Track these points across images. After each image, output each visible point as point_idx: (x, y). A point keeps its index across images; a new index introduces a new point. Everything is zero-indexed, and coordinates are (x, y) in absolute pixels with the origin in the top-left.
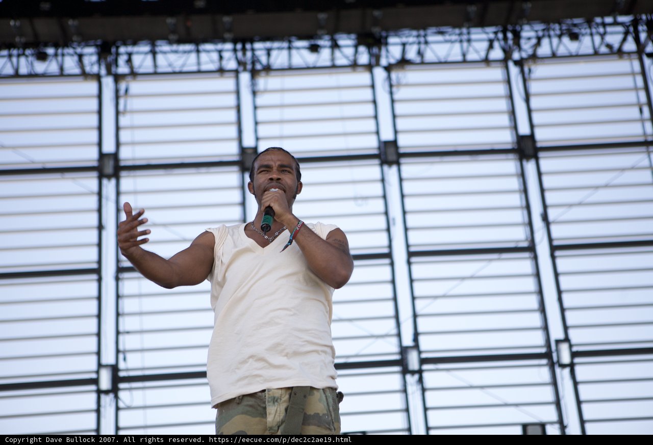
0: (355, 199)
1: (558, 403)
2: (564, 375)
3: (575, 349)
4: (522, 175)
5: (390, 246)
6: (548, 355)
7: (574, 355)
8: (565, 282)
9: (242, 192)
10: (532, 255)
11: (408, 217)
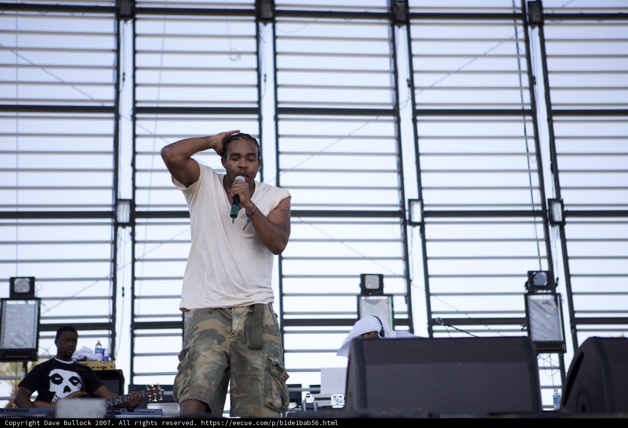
0: (230, 53)
1: (406, 259)
2: (414, 232)
3: (426, 209)
4: (393, 40)
5: (259, 102)
6: (401, 214)
7: (425, 214)
8: (423, 146)
9: (116, 38)
10: (396, 118)
11: (279, 74)
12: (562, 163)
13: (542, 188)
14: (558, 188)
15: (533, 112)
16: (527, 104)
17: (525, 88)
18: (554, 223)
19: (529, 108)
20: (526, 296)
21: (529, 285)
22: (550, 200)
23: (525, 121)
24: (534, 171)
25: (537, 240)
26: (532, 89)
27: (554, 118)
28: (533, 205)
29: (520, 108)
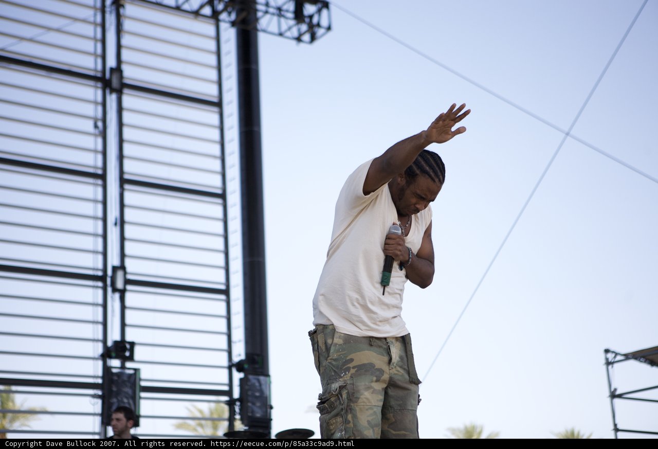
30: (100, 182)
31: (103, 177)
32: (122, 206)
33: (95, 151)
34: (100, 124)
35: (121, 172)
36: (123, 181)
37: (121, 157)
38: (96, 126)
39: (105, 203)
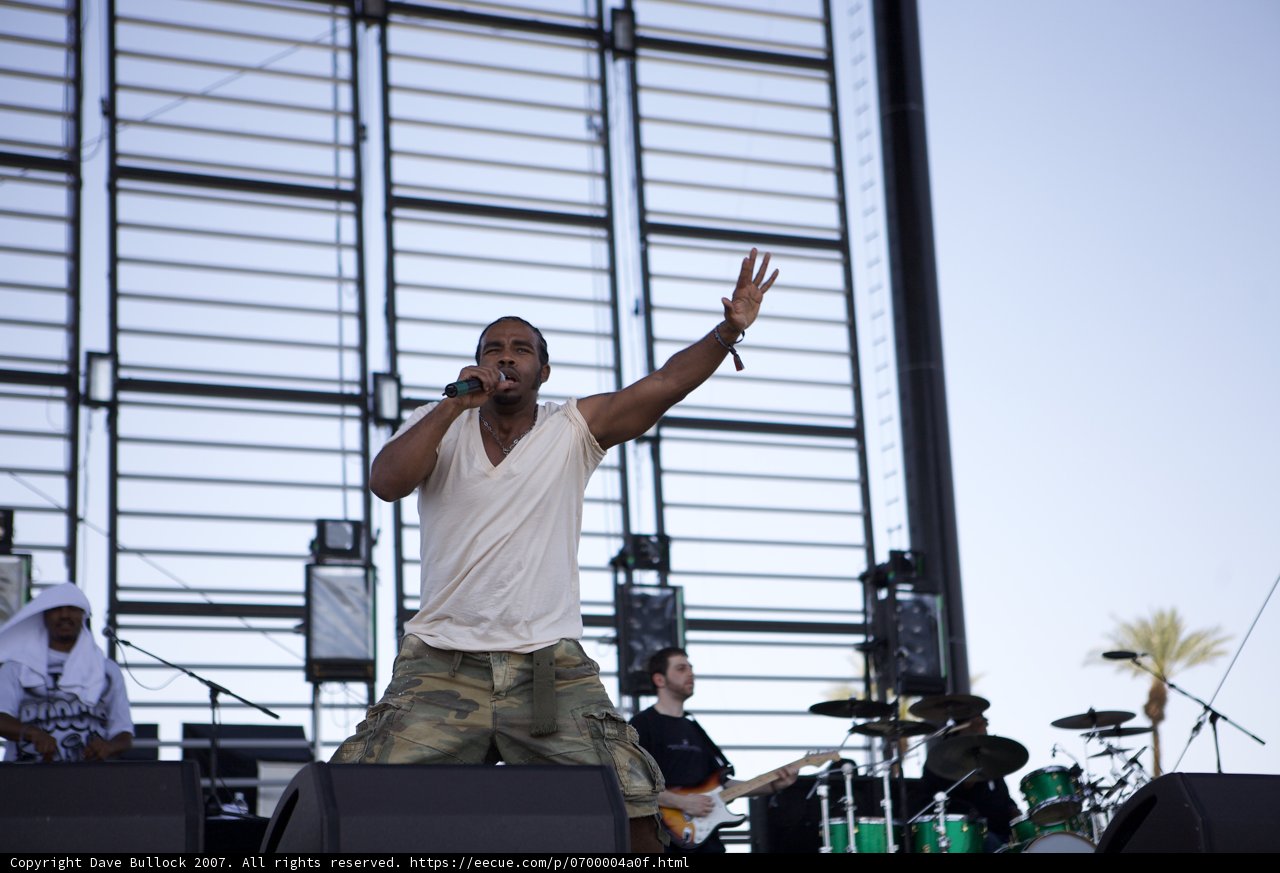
1: (72, 474)
2: (94, 422)
3: (123, 374)
4: (76, 14)
6: (70, 380)
7: (119, 385)
8: (127, 243)
10: (72, 179)
12: (405, 303)
13: (362, 349)
14: (393, 352)
15: (356, 197)
16: (346, 179)
17: (345, 146)
18: (381, 421)
19: (348, 186)
20: (309, 569)
21: (317, 547)
22: (377, 376)
23: (339, 213)
24: (349, 314)
25: (344, 452)
26: (357, 148)
27: (398, 212)
28: (341, 382)
29: (330, 184)
30: (602, 233)
31: (606, 223)
32: (646, 276)
33: (592, 174)
34: (598, 120)
35: (642, 211)
36: (646, 229)
37: (640, 182)
38: (591, 126)
39: (612, 272)
